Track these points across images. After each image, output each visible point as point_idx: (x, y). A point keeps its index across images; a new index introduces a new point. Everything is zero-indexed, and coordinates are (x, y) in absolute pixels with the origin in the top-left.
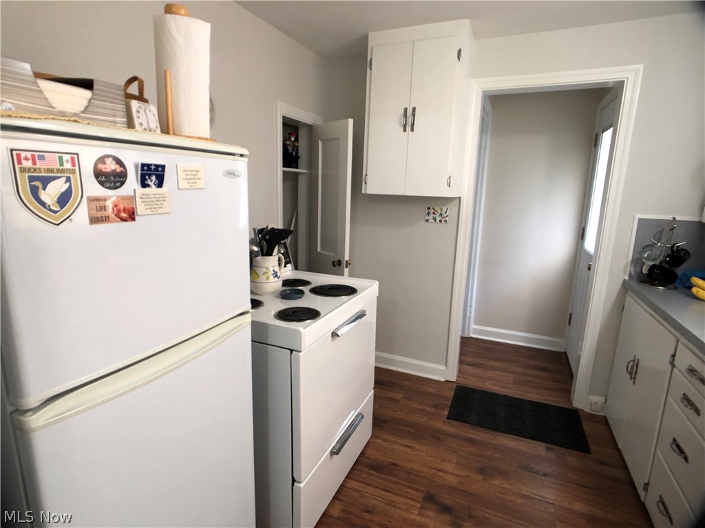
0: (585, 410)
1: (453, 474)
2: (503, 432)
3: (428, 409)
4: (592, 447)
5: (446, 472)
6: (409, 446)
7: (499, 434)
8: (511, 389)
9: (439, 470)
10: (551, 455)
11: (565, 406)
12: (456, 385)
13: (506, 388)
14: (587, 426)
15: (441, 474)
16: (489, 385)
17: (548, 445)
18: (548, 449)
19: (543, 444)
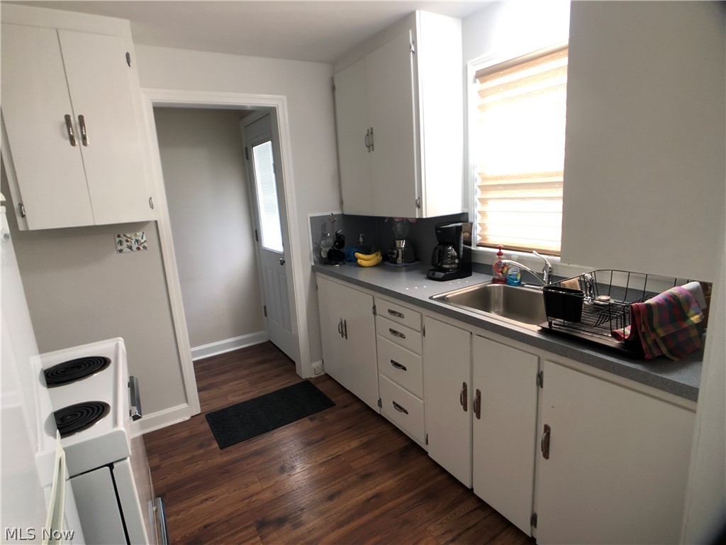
0: (313, 377)
1: (263, 490)
2: (274, 429)
3: (196, 453)
4: (333, 400)
5: (257, 493)
6: (206, 499)
7: (272, 432)
8: (252, 391)
9: (251, 496)
10: (316, 423)
11: (298, 382)
12: (204, 415)
13: (249, 392)
14: (322, 387)
15: (254, 498)
16: (233, 399)
17: (309, 417)
18: (311, 420)
19: (305, 418)
